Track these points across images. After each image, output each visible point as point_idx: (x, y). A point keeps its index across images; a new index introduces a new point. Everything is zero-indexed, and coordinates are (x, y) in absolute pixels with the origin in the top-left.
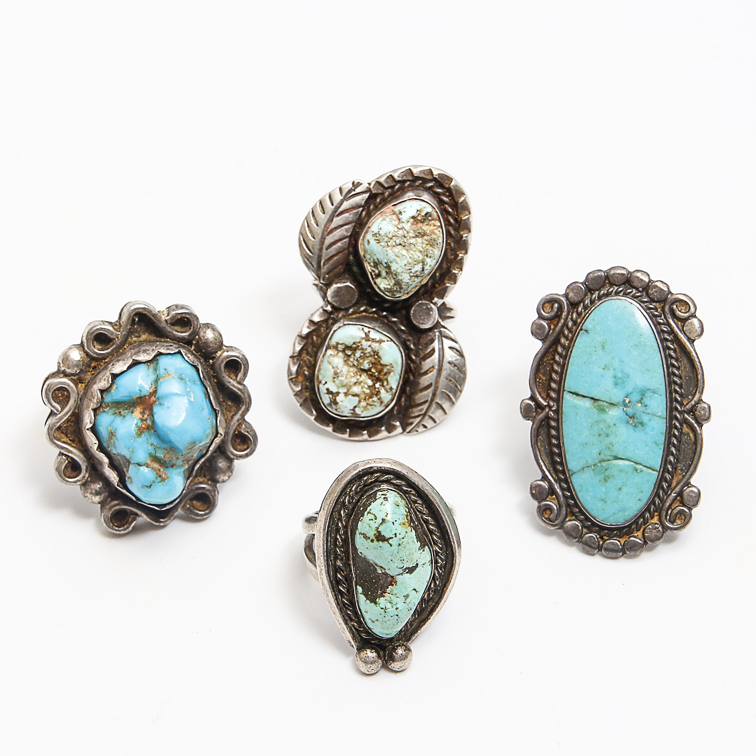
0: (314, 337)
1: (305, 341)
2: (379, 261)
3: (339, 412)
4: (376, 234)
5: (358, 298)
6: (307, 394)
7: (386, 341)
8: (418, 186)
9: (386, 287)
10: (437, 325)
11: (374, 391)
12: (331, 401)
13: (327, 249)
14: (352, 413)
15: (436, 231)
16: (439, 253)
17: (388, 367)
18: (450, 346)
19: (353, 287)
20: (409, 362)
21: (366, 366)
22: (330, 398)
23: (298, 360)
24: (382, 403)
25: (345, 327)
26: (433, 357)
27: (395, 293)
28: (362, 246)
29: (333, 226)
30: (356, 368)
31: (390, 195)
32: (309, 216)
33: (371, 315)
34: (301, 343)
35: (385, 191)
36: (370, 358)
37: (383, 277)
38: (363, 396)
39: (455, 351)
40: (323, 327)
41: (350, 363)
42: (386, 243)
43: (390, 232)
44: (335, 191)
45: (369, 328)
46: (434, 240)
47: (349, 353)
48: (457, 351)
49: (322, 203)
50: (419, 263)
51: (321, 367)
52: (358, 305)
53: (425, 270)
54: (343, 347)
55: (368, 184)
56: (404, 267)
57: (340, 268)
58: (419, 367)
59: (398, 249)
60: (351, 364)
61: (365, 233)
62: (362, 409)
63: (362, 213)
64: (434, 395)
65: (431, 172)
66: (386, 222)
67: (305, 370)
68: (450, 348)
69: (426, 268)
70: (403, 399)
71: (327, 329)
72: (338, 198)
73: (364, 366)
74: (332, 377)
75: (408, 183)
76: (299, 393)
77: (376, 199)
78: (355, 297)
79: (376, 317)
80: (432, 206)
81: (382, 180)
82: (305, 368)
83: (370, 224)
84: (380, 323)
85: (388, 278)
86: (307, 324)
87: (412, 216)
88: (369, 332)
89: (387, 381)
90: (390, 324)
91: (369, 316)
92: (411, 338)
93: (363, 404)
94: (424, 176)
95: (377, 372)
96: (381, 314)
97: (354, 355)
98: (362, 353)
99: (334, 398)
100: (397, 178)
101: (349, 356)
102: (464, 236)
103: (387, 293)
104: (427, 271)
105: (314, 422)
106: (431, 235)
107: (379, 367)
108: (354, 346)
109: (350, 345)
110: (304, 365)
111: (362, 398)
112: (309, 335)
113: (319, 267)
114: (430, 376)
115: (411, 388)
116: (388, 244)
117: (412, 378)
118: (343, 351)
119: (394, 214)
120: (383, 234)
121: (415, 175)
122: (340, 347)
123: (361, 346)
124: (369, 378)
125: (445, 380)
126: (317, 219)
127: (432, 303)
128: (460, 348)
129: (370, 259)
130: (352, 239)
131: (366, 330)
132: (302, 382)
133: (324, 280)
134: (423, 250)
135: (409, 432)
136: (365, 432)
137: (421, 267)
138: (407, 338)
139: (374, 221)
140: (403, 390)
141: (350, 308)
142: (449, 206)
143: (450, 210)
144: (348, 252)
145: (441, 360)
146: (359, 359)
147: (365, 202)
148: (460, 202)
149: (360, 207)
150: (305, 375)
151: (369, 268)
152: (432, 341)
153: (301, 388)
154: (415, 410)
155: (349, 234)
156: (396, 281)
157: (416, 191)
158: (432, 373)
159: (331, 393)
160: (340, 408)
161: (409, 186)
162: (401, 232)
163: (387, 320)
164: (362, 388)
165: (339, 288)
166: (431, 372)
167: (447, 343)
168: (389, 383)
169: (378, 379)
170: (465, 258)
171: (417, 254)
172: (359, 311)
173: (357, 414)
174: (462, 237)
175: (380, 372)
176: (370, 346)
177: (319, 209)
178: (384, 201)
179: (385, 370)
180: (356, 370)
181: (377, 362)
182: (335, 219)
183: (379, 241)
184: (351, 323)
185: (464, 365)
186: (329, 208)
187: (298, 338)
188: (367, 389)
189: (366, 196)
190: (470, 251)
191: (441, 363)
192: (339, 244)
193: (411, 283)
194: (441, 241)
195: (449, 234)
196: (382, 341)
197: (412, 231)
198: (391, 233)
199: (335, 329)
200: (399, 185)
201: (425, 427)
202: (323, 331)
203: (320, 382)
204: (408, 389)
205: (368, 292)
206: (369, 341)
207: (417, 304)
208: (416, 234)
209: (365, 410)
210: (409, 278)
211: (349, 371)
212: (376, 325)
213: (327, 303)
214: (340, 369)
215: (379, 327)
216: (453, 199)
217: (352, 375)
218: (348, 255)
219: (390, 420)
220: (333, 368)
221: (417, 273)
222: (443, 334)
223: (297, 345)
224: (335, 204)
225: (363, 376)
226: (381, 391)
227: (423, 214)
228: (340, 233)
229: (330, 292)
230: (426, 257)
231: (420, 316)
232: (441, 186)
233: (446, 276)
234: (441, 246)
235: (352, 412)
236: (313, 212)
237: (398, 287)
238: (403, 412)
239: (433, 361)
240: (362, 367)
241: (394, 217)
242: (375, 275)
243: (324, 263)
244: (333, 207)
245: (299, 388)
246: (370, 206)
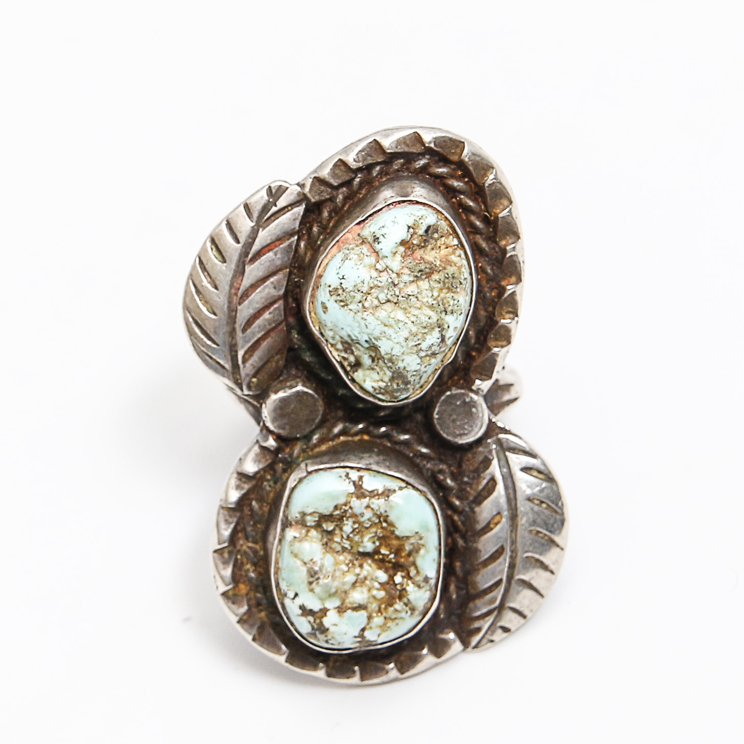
0: (254, 503)
1: (238, 514)
2: (352, 340)
3: (332, 644)
4: (336, 289)
5: (325, 411)
6: (263, 614)
7: (397, 489)
8: (398, 170)
9: (376, 385)
10: (492, 429)
11: (393, 592)
12: (313, 628)
13: (244, 330)
14: (359, 642)
15: (454, 258)
16: (468, 298)
17: (412, 541)
18: (523, 465)
19: (310, 392)
20: (449, 512)
21: (368, 546)
22: (309, 622)
23: (230, 553)
24: (413, 610)
25: (310, 477)
26: (495, 494)
27: (396, 394)
28: (313, 314)
29: (246, 282)
30: (350, 552)
31: (346, 199)
32: (194, 273)
33: (357, 438)
34: (231, 520)
35: (335, 193)
36: (374, 530)
37: (366, 367)
38: (374, 606)
39: (535, 473)
40: (268, 481)
41: (334, 545)
42: (360, 305)
43: (363, 282)
44: (236, 212)
45: (359, 469)
46: (453, 277)
47: (329, 527)
48: (540, 472)
49: (217, 242)
50: (433, 329)
51: (280, 565)
52: (328, 424)
53: (446, 340)
54: (317, 519)
55: (298, 184)
56: (404, 344)
57: (279, 361)
58: (470, 518)
59: (386, 311)
60: (339, 548)
61: (313, 289)
62: (378, 631)
63: (298, 245)
64: (512, 566)
65: (417, 138)
66: (352, 263)
67: (248, 570)
68: (526, 469)
69: (447, 336)
70: (452, 587)
71: (275, 483)
72: (245, 225)
73: (365, 547)
74: (306, 581)
75: (378, 168)
76: (245, 617)
77: (320, 213)
78: (318, 410)
79: (366, 441)
80: (435, 209)
81: (325, 173)
82: (249, 566)
83: (320, 270)
84: (378, 454)
85: (378, 369)
86: (234, 481)
87: (399, 241)
88: (361, 478)
89: (416, 568)
90: (397, 447)
91: (353, 442)
92: (443, 467)
93: (378, 620)
94: (407, 149)
95: (391, 553)
96: (375, 432)
97: (341, 529)
98: (354, 523)
99: (318, 621)
100: (354, 165)
101: (331, 533)
102: (508, 248)
103: (380, 396)
104: (451, 339)
105: (287, 665)
106: (445, 268)
107: (395, 542)
108: (337, 512)
109: (328, 513)
110: (245, 560)
111: (373, 611)
112: (243, 502)
113: (235, 366)
114: (496, 534)
115: (463, 563)
116: (363, 305)
117: (461, 542)
118: (318, 526)
119: (363, 242)
120: (351, 288)
121: (389, 151)
122: (310, 521)
123: (350, 511)
124: (380, 568)
125: (527, 534)
126: (213, 276)
127: (472, 391)
128: (544, 464)
129: (333, 338)
130: (290, 300)
131: (354, 475)
132: (247, 594)
133: (249, 388)
134: (434, 302)
135: (476, 647)
136: (392, 665)
137: (439, 335)
138: (436, 469)
139: (326, 261)
140: (449, 571)
141: (313, 432)
142: (467, 196)
143: (471, 204)
144: (287, 325)
145: (512, 496)
146: (351, 535)
147: (301, 223)
148: (486, 185)
149: (291, 235)
150: (250, 580)
151: (335, 354)
152: (487, 462)
153: (249, 605)
154: (479, 602)
155: (282, 292)
156: (393, 373)
157: (396, 183)
158: (499, 527)
159: (311, 613)
160: (333, 638)
161: (381, 173)
162: (384, 277)
163: (390, 441)
164: (369, 590)
165: (283, 400)
166: (496, 524)
167: (517, 461)
168: (420, 569)
169: (397, 567)
170: (518, 293)
171: (425, 312)
172: (331, 436)
173: (369, 641)
174: (504, 251)
175: (398, 552)
176: (368, 507)
177: (212, 254)
178: (336, 213)
179: (408, 548)
180: (349, 557)
181: (388, 534)
182: (248, 269)
183: (344, 304)
184: (322, 466)
185: (559, 497)
186: (233, 248)
187: (222, 511)
188: (378, 589)
189: (300, 210)
190: (525, 276)
191: (513, 503)
192: (267, 315)
193: (423, 369)
194: (467, 275)
195: (477, 250)
196: (389, 490)
197: (406, 271)
198: (366, 282)
199: (293, 485)
200: (359, 176)
201: (506, 630)
202: (268, 488)
203: (285, 595)
204: (458, 564)
205: (342, 395)
206: (365, 497)
207: (443, 398)
208: (416, 274)
209: (384, 631)
210: (419, 361)
211: (337, 563)
212: (372, 461)
213: (264, 432)
214: (319, 563)
215: (378, 463)
216: (472, 179)
217: (345, 568)
218: (289, 332)
219: (434, 633)
220: (305, 563)
221: (433, 348)
222: (505, 445)
223: (223, 525)
224: (242, 240)
225: (366, 566)
226: (408, 588)
227: (421, 231)
228: (264, 294)
229: (266, 412)
230: (444, 313)
231: (454, 421)
232: (444, 160)
233: (488, 332)
234: (469, 285)
235: (359, 639)
236: (201, 262)
237: (400, 382)
238: (459, 611)
239: (497, 503)
240: (361, 550)
241: (365, 249)
242: (350, 365)
243: (243, 357)
244: (240, 245)
245: (245, 608)
246: (311, 228)
